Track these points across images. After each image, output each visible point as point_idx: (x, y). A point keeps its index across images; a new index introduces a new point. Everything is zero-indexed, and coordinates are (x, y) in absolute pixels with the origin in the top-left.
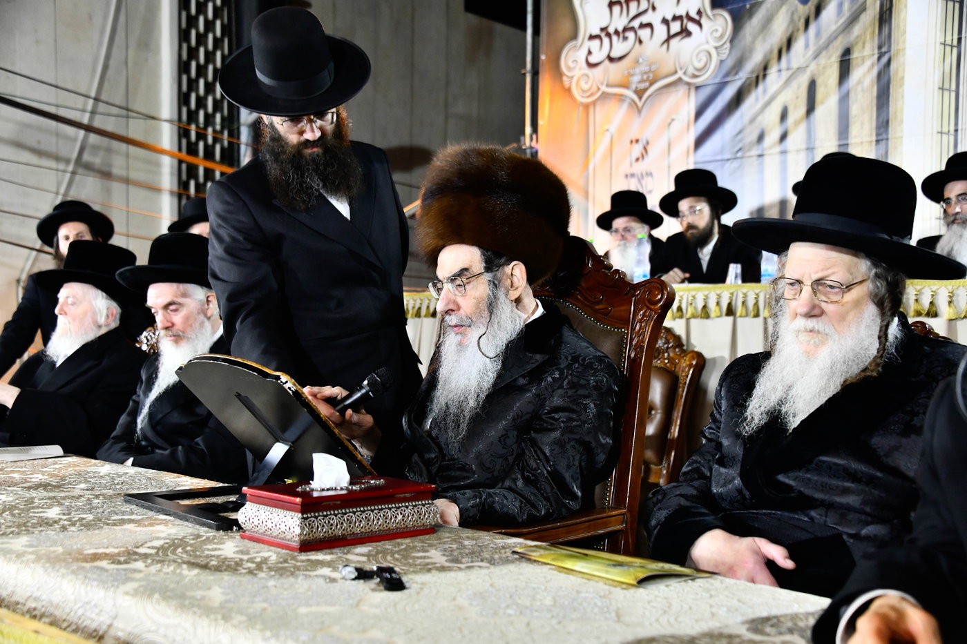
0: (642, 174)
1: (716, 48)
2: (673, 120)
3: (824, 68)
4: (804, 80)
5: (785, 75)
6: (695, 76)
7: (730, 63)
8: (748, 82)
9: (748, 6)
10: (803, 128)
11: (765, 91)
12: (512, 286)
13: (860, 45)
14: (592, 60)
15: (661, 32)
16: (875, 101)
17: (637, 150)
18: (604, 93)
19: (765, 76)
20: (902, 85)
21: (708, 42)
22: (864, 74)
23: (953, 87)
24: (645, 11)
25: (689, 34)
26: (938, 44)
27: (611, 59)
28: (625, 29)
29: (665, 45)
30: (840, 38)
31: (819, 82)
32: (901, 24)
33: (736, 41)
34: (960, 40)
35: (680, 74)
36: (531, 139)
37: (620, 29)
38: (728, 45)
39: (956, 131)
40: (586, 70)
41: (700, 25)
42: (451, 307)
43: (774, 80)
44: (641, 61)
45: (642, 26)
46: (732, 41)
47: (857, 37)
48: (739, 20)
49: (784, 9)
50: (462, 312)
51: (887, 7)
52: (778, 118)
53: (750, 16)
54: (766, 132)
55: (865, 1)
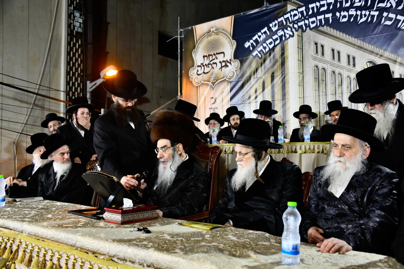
0: (214, 108)
1: (236, 71)
2: (223, 92)
3: (267, 78)
4: (261, 81)
5: (256, 79)
6: (230, 79)
7: (240, 75)
8: (245, 81)
9: (244, 59)
10: (261, 95)
11: (250, 84)
12: (179, 150)
13: (276, 72)
14: (199, 73)
15: (219, 65)
16: (281, 88)
17: (213, 100)
18: (202, 83)
19: (250, 79)
20: (288, 84)
21: (233, 69)
22: (278, 80)
23: (302, 85)
24: (214, 59)
25: (228, 66)
26: (297, 73)
27: (204, 73)
28: (208, 64)
29: (221, 69)
30: (271, 69)
31: (266, 82)
32: (287, 66)
33: (241, 69)
34: (303, 71)
35: (225, 78)
36: (180, 97)
37: (207, 64)
38: (239, 70)
39: (304, 97)
40: (197, 76)
41: (231, 64)
42: (161, 156)
43: (253, 81)
44: (213, 74)
45: (214, 63)
46: (240, 69)
47: (276, 69)
48: (242, 62)
49: (255, 60)
50: (165, 157)
51: (283, 61)
52: (254, 92)
53: (245, 62)
54: (251, 96)
55: (277, 59)
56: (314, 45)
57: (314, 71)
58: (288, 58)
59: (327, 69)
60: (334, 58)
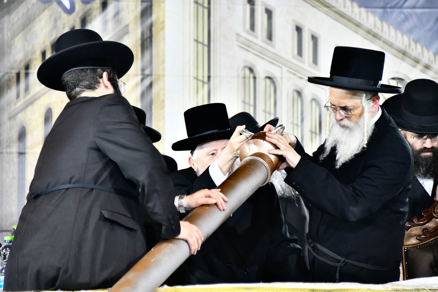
8: (6, 78)
19: (27, 75)
20: (163, 108)
26: (192, 78)
34: (209, 77)
49: (46, 13)
51: (147, 35)
52: (42, 119)
53: (9, 12)
54: (28, 129)
55: (128, 25)
56: (244, 5)
57: (241, 80)
58: (163, 29)
59: (279, 80)
60: (300, 53)
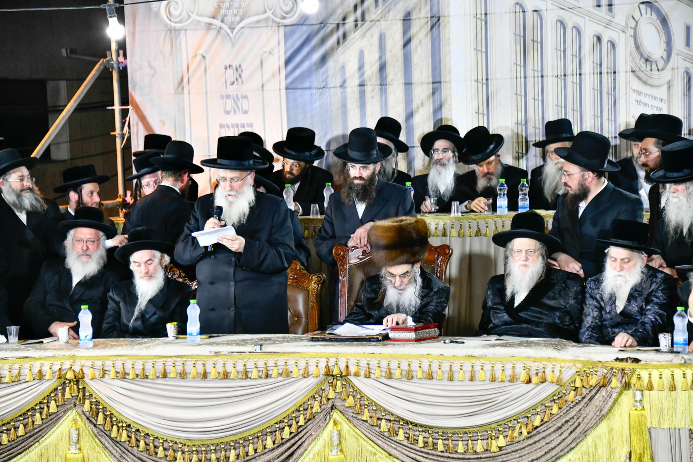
0: (237, 96)
3: (391, 24)
4: (376, 32)
5: (360, 25)
6: (284, 18)
8: (330, 28)
11: (344, 37)
16: (430, 54)
17: (231, 74)
19: (344, 24)
20: (449, 44)
23: (484, 50)
26: (472, 17)
30: (402, 3)
31: (388, 35)
34: (486, 15)
35: (269, 14)
36: (118, 55)
39: (487, 79)
47: (415, 5)
57: (512, 15)
59: (544, 12)
